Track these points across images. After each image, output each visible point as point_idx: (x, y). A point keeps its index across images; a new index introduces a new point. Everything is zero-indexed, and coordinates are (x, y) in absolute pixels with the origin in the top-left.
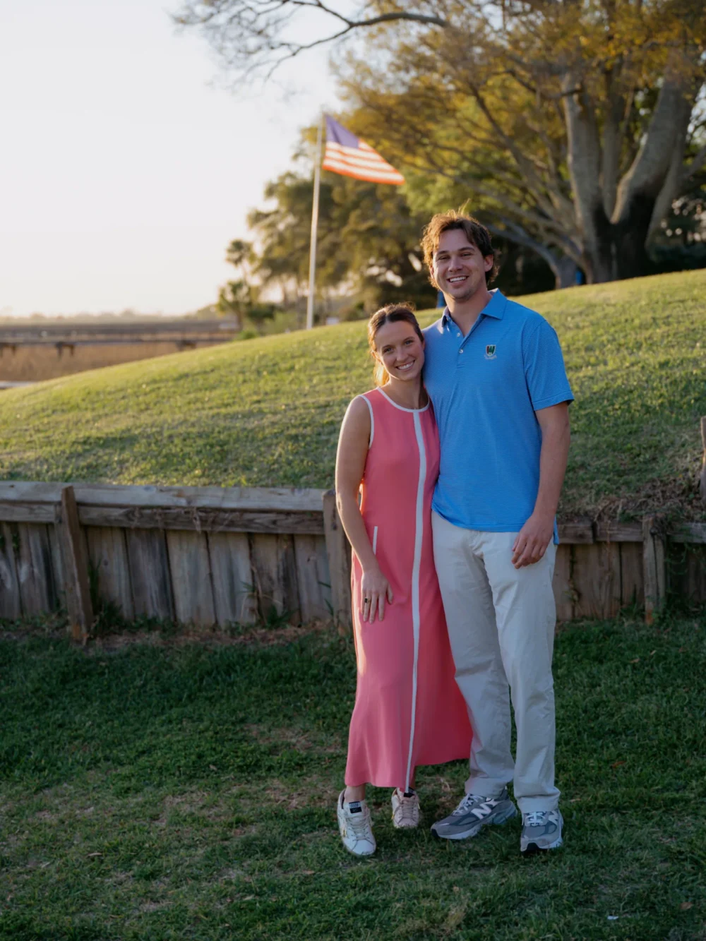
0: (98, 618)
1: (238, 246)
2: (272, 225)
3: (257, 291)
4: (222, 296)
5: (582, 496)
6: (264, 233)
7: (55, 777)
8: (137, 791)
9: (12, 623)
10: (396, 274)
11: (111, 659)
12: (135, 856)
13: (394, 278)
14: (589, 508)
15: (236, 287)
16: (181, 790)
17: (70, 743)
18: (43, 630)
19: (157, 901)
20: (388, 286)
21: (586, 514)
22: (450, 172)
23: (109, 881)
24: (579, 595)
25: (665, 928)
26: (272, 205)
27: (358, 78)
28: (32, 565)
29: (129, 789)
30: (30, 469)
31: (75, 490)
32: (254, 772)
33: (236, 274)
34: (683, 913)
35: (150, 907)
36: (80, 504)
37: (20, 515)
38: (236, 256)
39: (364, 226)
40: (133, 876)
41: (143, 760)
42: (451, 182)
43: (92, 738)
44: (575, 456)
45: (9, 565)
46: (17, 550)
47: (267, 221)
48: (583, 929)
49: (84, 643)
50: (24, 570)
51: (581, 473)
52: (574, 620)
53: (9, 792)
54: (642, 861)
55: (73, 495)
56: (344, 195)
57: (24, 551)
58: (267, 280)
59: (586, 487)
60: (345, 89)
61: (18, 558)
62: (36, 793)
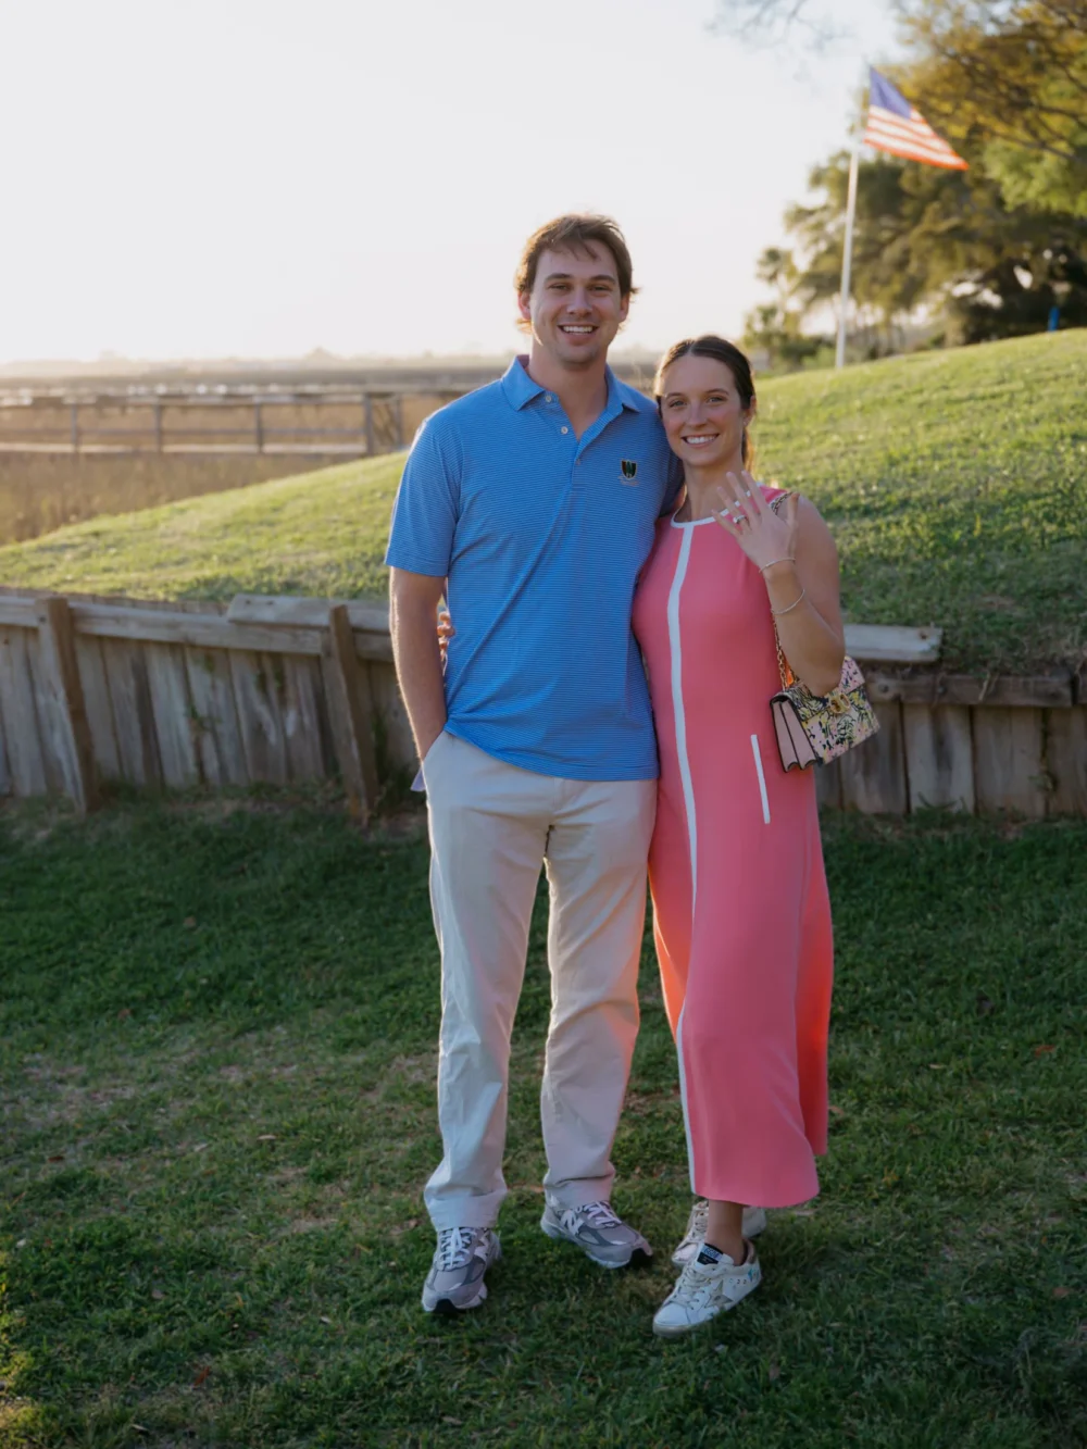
0: (384, 790)
1: (773, 256)
2: (819, 226)
3: (794, 319)
4: (749, 326)
5: (1061, 636)
6: (808, 237)
7: (269, 1016)
8: (364, 1044)
9: (278, 790)
10: (996, 292)
11: (396, 848)
12: (319, 1144)
13: (991, 298)
14: (1069, 653)
15: (768, 314)
16: (418, 1048)
17: (307, 966)
18: (315, 802)
19: (317, 1215)
20: (981, 311)
21: (1064, 662)
22: (1062, 146)
23: (271, 1179)
24: (1055, 783)
25: (1016, 1327)
26: (820, 197)
27: (929, 13)
28: (300, 713)
29: (352, 1041)
30: (314, 578)
31: (350, 611)
32: (531, 1026)
33: (768, 295)
34: (1054, 1303)
35: (306, 1225)
36: (357, 630)
37: (281, 642)
38: (769, 270)
39: (944, 226)
40: (305, 1175)
41: (387, 1000)
42: (1064, 162)
43: (338, 961)
44: (1060, 575)
45: (271, 709)
46: (282, 690)
47: (812, 220)
48: (892, 1317)
49: (365, 822)
50: (291, 719)
51: (1065, 600)
52: (1047, 819)
53: (201, 1035)
54: (1022, 1212)
55: (346, 618)
56: (917, 182)
57: (290, 693)
58: (809, 303)
59: (1069, 621)
60: (908, 30)
61: (283, 702)
62: (236, 1037)
